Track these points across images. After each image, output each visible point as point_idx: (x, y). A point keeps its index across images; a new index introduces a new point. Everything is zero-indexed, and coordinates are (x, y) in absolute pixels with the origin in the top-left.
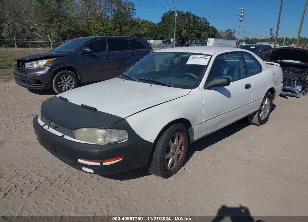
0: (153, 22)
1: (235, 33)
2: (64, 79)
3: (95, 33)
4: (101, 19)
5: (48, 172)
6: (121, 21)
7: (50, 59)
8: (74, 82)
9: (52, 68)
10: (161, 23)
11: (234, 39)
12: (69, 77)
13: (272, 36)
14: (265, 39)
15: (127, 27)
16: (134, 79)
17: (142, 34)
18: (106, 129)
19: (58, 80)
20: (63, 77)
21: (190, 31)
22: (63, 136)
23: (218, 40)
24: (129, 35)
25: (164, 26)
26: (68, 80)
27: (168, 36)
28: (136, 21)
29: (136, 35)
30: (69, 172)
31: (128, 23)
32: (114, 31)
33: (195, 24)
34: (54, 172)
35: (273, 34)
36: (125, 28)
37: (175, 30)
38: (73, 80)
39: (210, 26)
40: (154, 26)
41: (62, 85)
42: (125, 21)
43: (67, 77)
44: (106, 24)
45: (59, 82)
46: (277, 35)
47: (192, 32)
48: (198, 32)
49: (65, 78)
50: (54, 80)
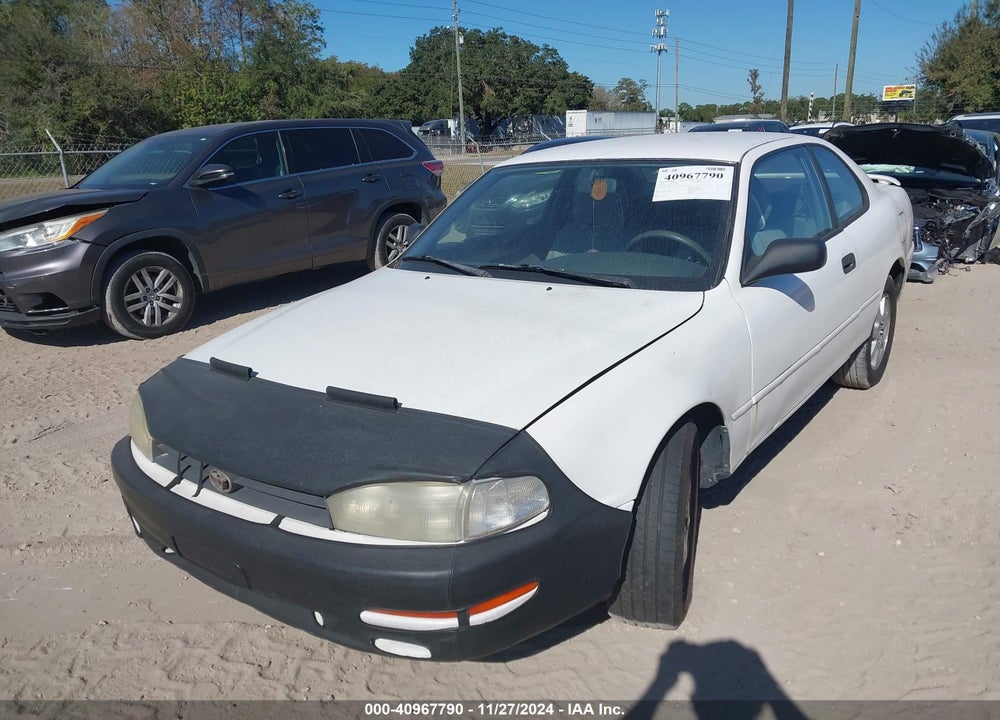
0: (380, 68)
1: (645, 92)
2: (144, 284)
3: (195, 115)
4: (208, 67)
5: (205, 656)
6: (278, 69)
7: (83, 216)
8: (180, 292)
9: (96, 246)
10: (409, 70)
11: (645, 109)
12: (163, 273)
13: (757, 95)
14: (737, 105)
15: (300, 90)
16: (462, 267)
17: (354, 110)
18: (464, 481)
19: (126, 287)
20: (140, 276)
21: (507, 91)
22: (277, 521)
23: (597, 115)
24: (312, 115)
25: (423, 81)
26: (160, 287)
27: (438, 112)
28: (329, 67)
29: (334, 112)
30: (289, 645)
31: (304, 77)
32: (256, 103)
33: (520, 67)
34: (231, 655)
35: (759, 87)
36: (295, 92)
37: (460, 91)
38: (176, 284)
39: (570, 71)
40: (388, 82)
41: (138, 306)
42: (294, 70)
43: (154, 275)
44: (227, 82)
45: (128, 294)
46: (785, 91)
47: (514, 93)
48: (532, 92)
49: (148, 279)
50: (109, 288)
